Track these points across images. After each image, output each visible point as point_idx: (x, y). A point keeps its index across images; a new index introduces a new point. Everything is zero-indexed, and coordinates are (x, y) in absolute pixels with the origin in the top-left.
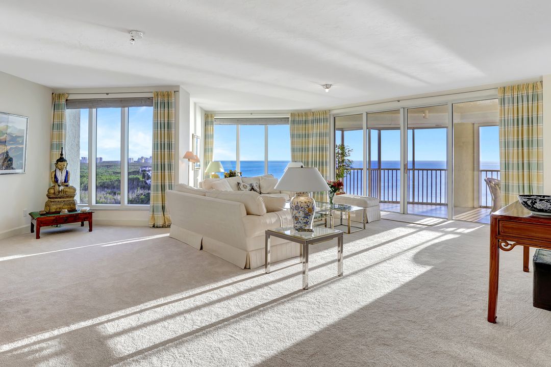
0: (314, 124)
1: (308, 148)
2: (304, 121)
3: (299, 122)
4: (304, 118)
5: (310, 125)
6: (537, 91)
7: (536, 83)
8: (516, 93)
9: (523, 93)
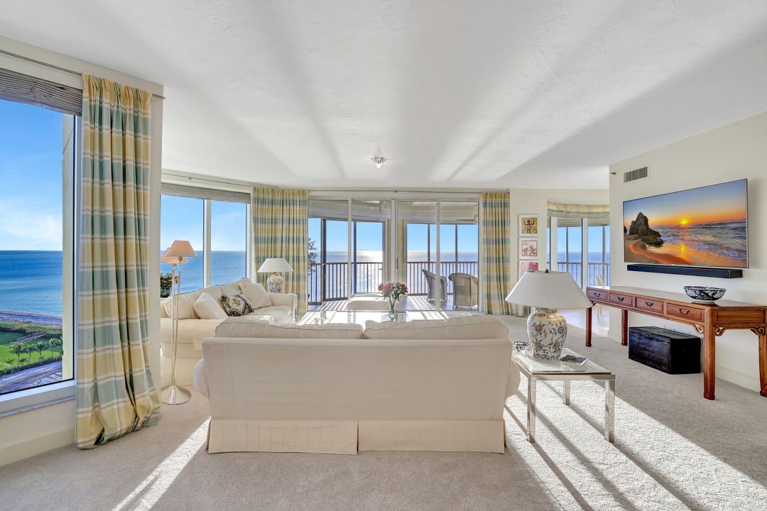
0: (285, 206)
1: (275, 239)
2: (270, 201)
3: (264, 202)
4: (270, 196)
5: (279, 207)
6: (507, 200)
7: (506, 194)
8: (494, 200)
9: (498, 200)
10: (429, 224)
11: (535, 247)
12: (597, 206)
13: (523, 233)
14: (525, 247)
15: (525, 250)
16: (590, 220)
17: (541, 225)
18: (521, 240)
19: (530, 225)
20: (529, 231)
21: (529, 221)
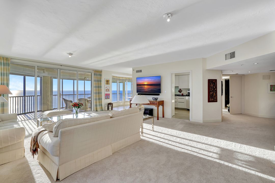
6: (101, 74)
7: (101, 72)
8: (97, 73)
9: (99, 73)
10: (74, 80)
11: (109, 89)
12: (121, 77)
13: (106, 84)
14: (106, 89)
15: (107, 90)
16: (119, 81)
17: (111, 82)
18: (105, 86)
19: (107, 82)
20: (107, 84)
21: (107, 81)
